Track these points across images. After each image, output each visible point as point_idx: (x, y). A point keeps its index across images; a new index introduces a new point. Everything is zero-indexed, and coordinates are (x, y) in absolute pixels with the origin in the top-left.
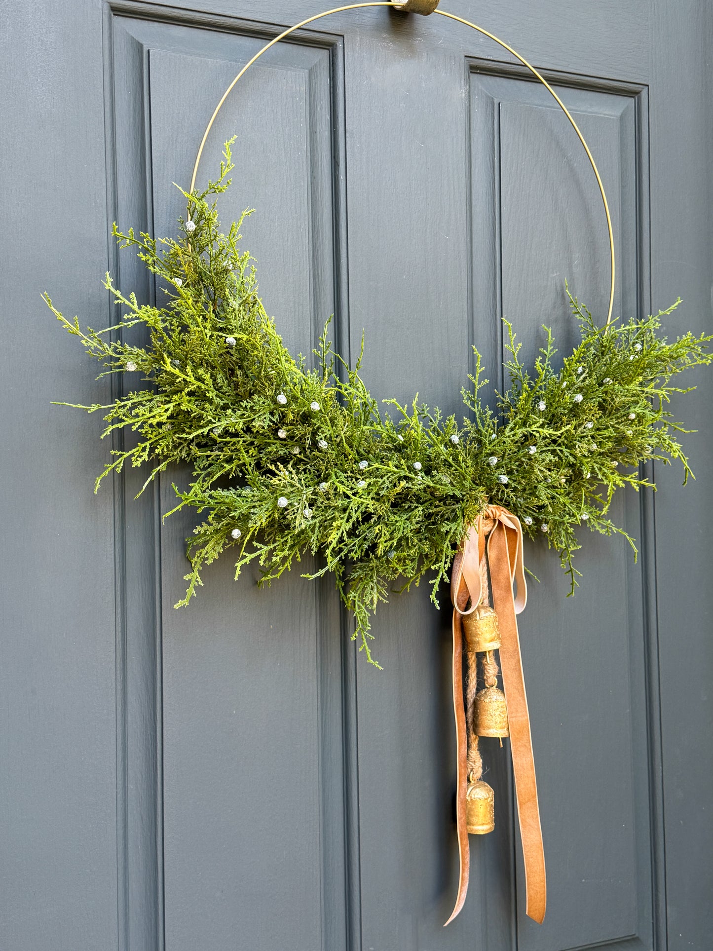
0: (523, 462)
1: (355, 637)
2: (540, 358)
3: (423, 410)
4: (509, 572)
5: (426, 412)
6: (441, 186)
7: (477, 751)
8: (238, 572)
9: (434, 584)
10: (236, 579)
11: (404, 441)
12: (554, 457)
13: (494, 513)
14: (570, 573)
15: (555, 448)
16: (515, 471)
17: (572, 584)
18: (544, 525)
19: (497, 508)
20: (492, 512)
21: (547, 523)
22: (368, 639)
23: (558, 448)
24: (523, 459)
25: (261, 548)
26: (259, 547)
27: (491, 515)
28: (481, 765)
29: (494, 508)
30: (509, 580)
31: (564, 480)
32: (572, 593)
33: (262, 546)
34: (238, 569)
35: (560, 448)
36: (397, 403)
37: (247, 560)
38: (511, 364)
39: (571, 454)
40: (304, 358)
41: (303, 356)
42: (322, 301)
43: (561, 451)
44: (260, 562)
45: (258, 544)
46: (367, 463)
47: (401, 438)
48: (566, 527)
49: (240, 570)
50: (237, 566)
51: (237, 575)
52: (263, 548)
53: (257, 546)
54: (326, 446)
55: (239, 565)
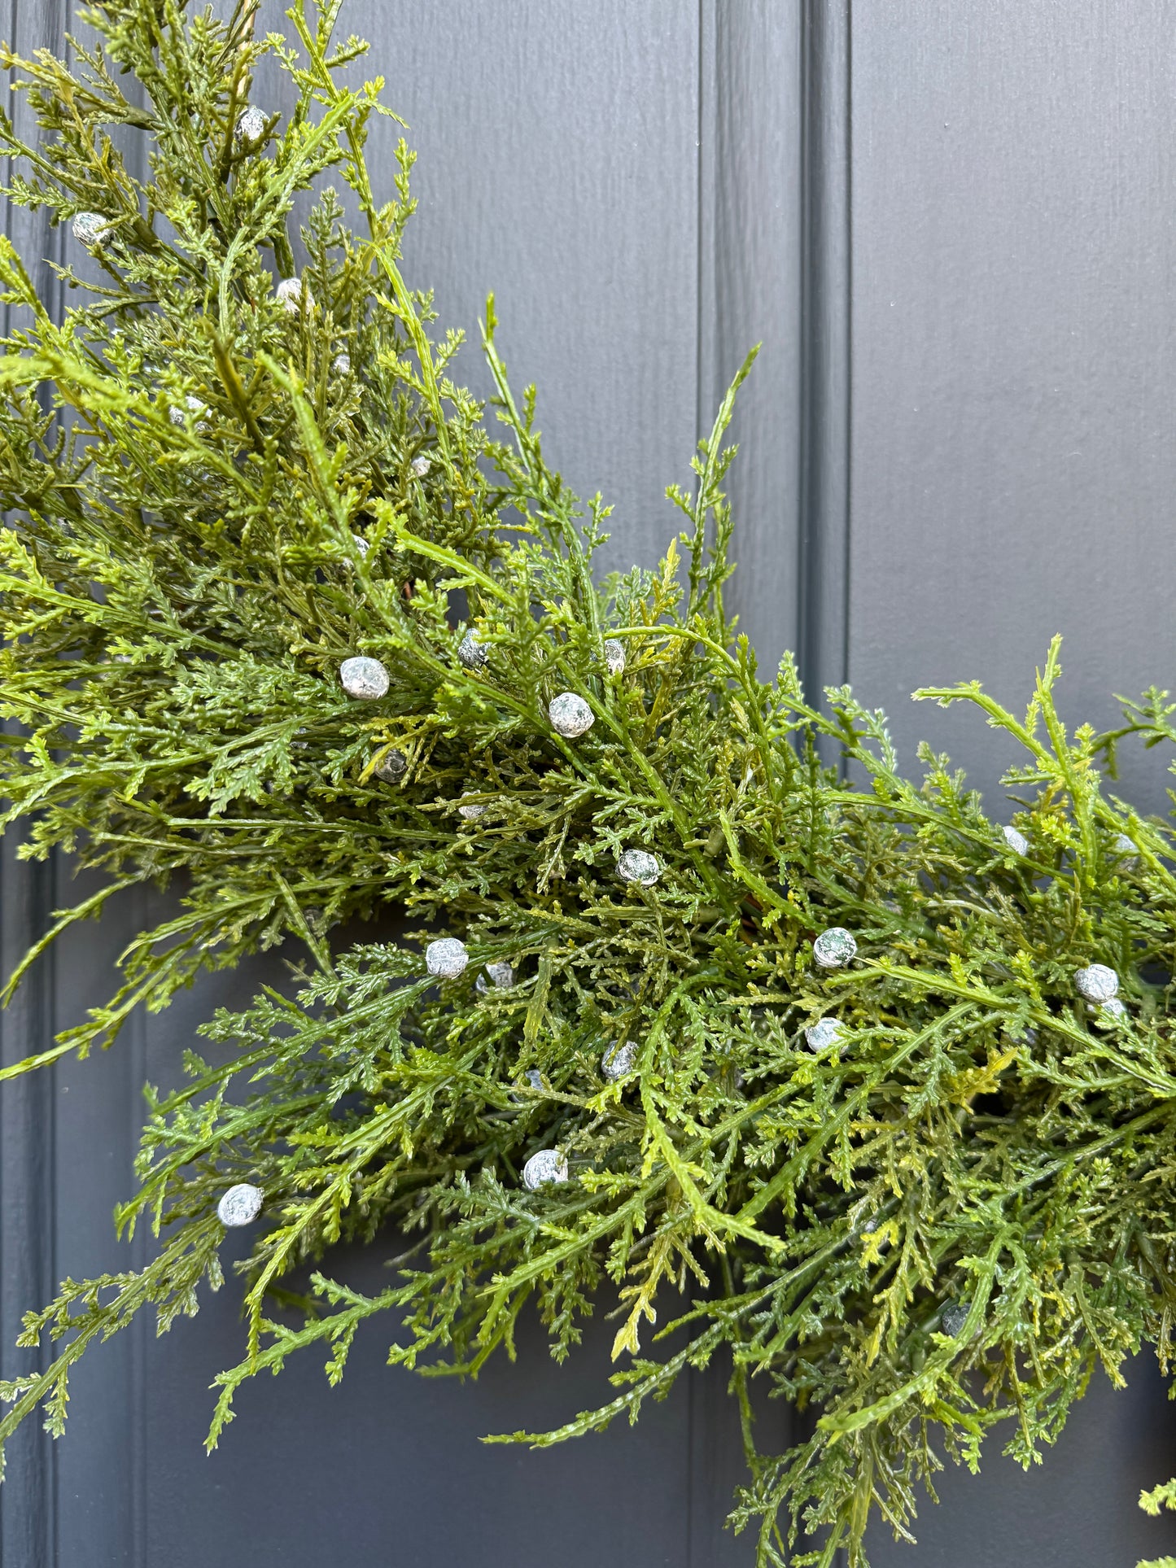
3: (1150, 715)
5: (1159, 720)
8: (224, 1413)
10: (211, 1443)
11: (1030, 855)
25: (342, 1306)
26: (333, 1300)
33: (346, 1293)
34: (227, 1396)
36: (988, 700)
37: (272, 1360)
40: (609, 510)
41: (606, 502)
44: (329, 1367)
45: (332, 1286)
46: (848, 936)
47: (1016, 841)
49: (230, 1407)
50: (221, 1388)
51: (216, 1427)
52: (349, 1307)
53: (325, 1293)
54: (649, 875)
55: (229, 1379)
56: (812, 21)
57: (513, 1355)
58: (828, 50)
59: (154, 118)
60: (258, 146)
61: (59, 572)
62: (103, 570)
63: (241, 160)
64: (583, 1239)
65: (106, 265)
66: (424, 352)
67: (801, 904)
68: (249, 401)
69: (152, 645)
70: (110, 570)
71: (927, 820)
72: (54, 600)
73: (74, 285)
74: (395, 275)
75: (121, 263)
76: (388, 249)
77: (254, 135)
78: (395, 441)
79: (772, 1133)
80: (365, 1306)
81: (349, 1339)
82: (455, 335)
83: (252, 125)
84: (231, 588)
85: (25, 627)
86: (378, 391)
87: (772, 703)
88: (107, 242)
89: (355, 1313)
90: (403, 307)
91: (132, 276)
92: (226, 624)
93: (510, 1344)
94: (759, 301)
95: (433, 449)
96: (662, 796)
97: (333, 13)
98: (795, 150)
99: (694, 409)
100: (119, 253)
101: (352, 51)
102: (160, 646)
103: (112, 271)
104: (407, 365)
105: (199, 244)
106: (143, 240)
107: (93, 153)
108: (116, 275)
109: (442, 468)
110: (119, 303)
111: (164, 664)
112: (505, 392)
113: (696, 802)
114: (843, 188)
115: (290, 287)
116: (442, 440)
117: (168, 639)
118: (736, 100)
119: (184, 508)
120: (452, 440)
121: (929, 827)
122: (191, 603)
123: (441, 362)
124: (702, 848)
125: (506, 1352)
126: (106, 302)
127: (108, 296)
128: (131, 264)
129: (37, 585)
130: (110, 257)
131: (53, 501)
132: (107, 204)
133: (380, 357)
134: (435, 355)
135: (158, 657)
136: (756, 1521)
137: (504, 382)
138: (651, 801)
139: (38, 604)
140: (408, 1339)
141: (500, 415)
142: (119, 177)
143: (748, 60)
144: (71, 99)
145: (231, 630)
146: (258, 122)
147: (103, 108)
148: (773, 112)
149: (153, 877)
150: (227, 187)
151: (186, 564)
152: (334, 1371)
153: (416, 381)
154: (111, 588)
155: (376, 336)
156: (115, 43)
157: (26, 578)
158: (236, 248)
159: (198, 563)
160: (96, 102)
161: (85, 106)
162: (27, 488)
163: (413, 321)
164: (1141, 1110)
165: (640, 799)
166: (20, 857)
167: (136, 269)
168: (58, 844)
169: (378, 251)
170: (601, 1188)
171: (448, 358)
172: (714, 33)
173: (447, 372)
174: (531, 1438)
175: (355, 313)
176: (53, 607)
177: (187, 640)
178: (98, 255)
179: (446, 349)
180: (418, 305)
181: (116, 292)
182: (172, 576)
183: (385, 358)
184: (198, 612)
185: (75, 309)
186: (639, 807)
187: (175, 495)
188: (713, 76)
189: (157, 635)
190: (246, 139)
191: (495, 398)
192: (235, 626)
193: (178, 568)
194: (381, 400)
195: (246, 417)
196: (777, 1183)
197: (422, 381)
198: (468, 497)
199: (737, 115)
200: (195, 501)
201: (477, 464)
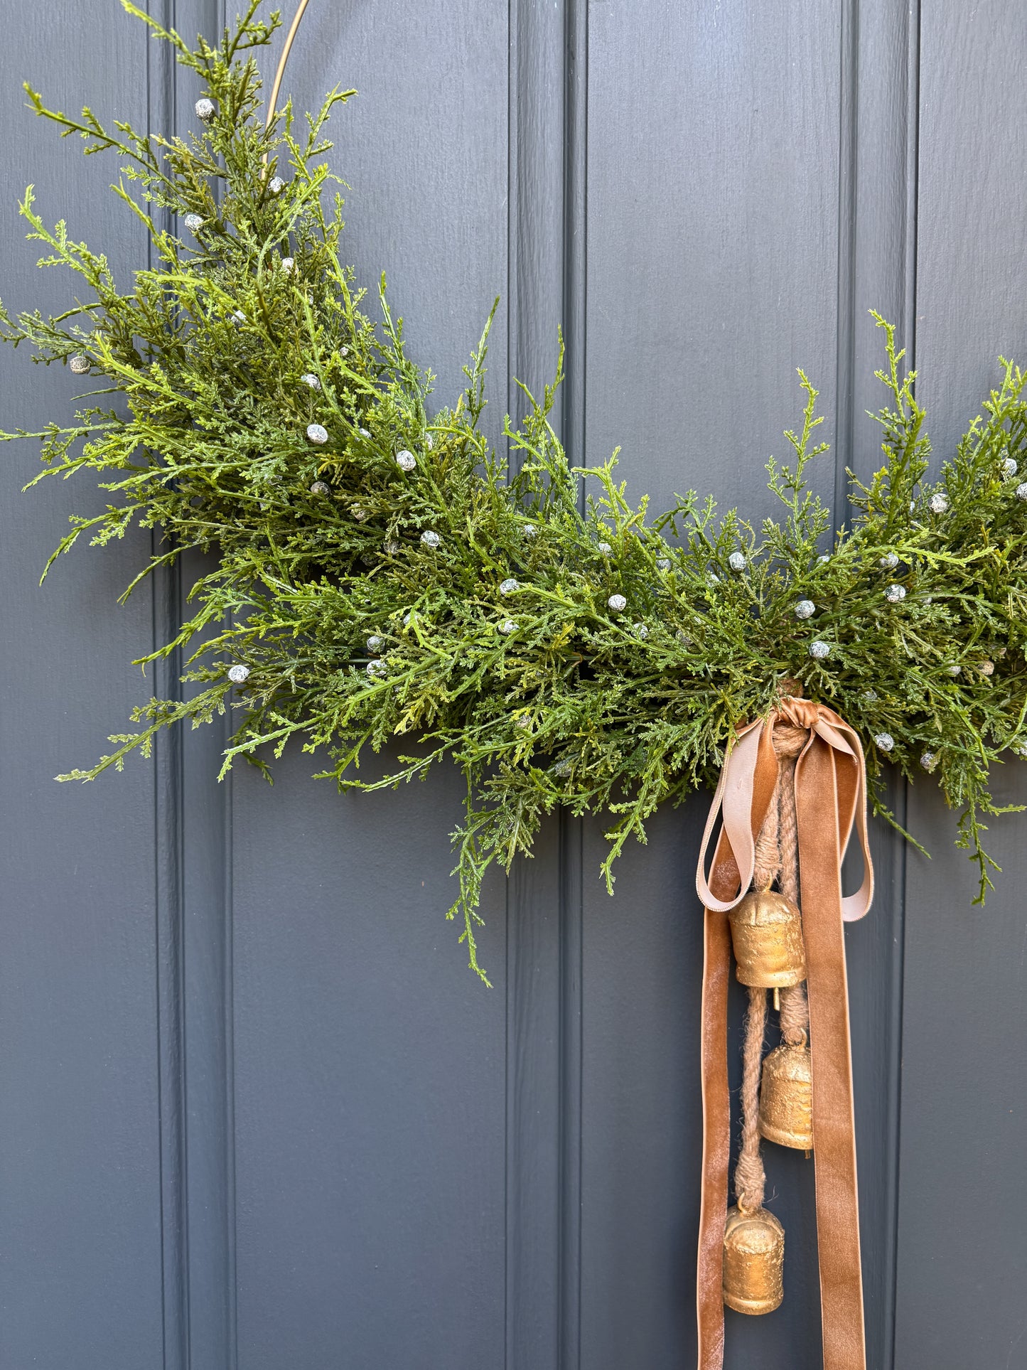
0: (874, 618)
1: (454, 914)
2: (979, 419)
4: (834, 836)
6: (786, 74)
7: (754, 1159)
8: (227, 766)
9: (615, 841)
10: (220, 778)
12: (952, 615)
13: (802, 717)
14: (978, 859)
15: (959, 596)
16: (857, 637)
17: (982, 882)
18: (927, 755)
19: (807, 705)
20: (797, 714)
21: (933, 750)
22: (474, 923)
23: (964, 596)
24: (876, 612)
25: (284, 726)
26: (280, 723)
27: (795, 720)
28: (762, 1186)
29: (801, 704)
30: (835, 852)
31: (989, 668)
32: (980, 900)
33: (286, 721)
34: (228, 760)
35: (971, 598)
37: (250, 746)
38: (887, 415)
39: (994, 614)
42: (540, 309)
43: (972, 604)
44: (276, 750)
45: (280, 718)
46: (516, 583)
48: (973, 767)
49: (231, 763)
50: (226, 755)
51: (223, 772)
52: (287, 727)
53: (276, 722)
54: (434, 542)
55: (230, 753)
56: (569, 142)
57: (358, 765)
58: (576, 159)
59: (228, 173)
60: (277, 195)
61: (177, 385)
62: (197, 385)
63: (269, 200)
64: (386, 684)
65: (200, 241)
66: (347, 298)
67: (504, 567)
68: (269, 316)
69: (215, 423)
70: (200, 386)
71: (562, 536)
72: (173, 397)
73: (182, 248)
74: (335, 261)
75: (208, 240)
76: (333, 248)
77: (276, 190)
78: (333, 338)
79: (472, 656)
80: (294, 727)
81: (286, 739)
82: (362, 291)
83: (275, 185)
84: (252, 400)
85: (160, 408)
86: (326, 314)
87: (497, 471)
88: (202, 230)
89: (289, 729)
90: (338, 276)
91: (212, 248)
92: (249, 417)
93: (357, 761)
94: (541, 292)
95: (350, 344)
96: (443, 506)
97: (317, 129)
98: (560, 210)
99: (506, 351)
100: (206, 236)
101: (325, 147)
102: (219, 423)
103: (202, 244)
104: (339, 304)
105: (251, 241)
106: (218, 230)
107: (198, 188)
108: (204, 247)
109: (354, 353)
110: (205, 259)
111: (220, 432)
112: (389, 321)
113: (458, 511)
114: (583, 232)
115: (288, 262)
116: (354, 340)
117: (221, 421)
118: (528, 184)
119: (234, 362)
120: (359, 339)
121: (562, 538)
122: (233, 407)
123: (354, 303)
124: (460, 535)
125: (355, 763)
126: (199, 259)
127: (198, 255)
128: (212, 242)
129: (167, 389)
130: (202, 237)
131: (173, 351)
132: (203, 212)
133: (327, 299)
134: (352, 300)
135: (217, 428)
136: (461, 838)
137: (388, 315)
138: (437, 507)
139: (167, 399)
140: (311, 742)
141: (386, 332)
142: (210, 199)
143: (535, 162)
144: (189, 162)
145: (250, 420)
146: (278, 184)
147: (204, 167)
148: (548, 189)
149: (200, 545)
150: (261, 211)
151: (232, 388)
152: (278, 753)
153: (343, 312)
154: (198, 394)
155: (327, 289)
156: (217, 147)
157: (162, 385)
158: (267, 245)
159: (237, 388)
160: (201, 164)
161: (195, 166)
162: (165, 345)
163: (343, 283)
164: (647, 674)
165: (432, 504)
166: (141, 525)
167: (214, 244)
168: (159, 522)
169: (328, 249)
170: (397, 664)
171: (359, 302)
172: (516, 150)
173: (357, 308)
174: (363, 785)
175: (317, 276)
176: (173, 400)
177: (230, 423)
178: (197, 236)
179: (358, 297)
180: (346, 275)
181: (203, 254)
182: (226, 393)
183: (329, 300)
184: (235, 411)
185: (184, 261)
186: (432, 508)
187: (230, 355)
188: (516, 173)
189: (217, 419)
190: (272, 192)
191: (384, 323)
192: (253, 418)
193: (228, 390)
194: (327, 319)
195: (267, 323)
196: (474, 677)
197: (346, 311)
198: (362, 367)
199: (529, 193)
200: (239, 359)
201: (369, 352)
